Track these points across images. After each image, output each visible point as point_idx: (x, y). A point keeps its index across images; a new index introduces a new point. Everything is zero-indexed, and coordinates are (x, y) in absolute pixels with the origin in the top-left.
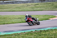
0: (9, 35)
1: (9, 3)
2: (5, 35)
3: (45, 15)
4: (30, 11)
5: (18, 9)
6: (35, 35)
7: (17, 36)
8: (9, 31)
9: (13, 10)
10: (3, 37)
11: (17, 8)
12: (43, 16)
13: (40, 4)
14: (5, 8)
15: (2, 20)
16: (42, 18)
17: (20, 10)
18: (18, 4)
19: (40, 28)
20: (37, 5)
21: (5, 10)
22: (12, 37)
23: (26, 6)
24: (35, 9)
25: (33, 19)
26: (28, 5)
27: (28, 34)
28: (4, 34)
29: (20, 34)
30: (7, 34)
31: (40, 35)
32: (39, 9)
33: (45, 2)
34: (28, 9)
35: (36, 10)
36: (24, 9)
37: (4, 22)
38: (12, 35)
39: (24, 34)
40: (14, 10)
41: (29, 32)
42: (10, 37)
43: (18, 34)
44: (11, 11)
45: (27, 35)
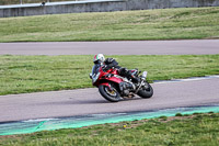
0: (76, 130)
1: (77, 9)
2: (60, 131)
3: (213, 57)
4: (154, 39)
5: (108, 33)
6: (174, 130)
7: (105, 137)
8: (77, 117)
9: (89, 37)
10: (55, 139)
11: (105, 26)
12: (206, 59)
13: (196, 12)
14: (59, 29)
15: (49, 75)
16: (201, 65)
17: (119, 34)
18: (109, 13)
19: (194, 104)
20: (182, 18)
21: (60, 35)
22: (86, 137)
23: (142, 18)
24: (176, 32)
25: (123, 73)
26: (148, 18)
27: (148, 126)
28: (58, 128)
29: (116, 128)
30: (67, 127)
31: (195, 133)
32: (193, 32)
33: (215, 3)
34: (149, 31)
35: (179, 36)
36: (134, 31)
37: (57, 81)
38: (87, 131)
39: (135, 126)
40: (94, 34)
41: (152, 120)
42: (80, 137)
43: (112, 129)
44: (86, 38)
45: (143, 132)
